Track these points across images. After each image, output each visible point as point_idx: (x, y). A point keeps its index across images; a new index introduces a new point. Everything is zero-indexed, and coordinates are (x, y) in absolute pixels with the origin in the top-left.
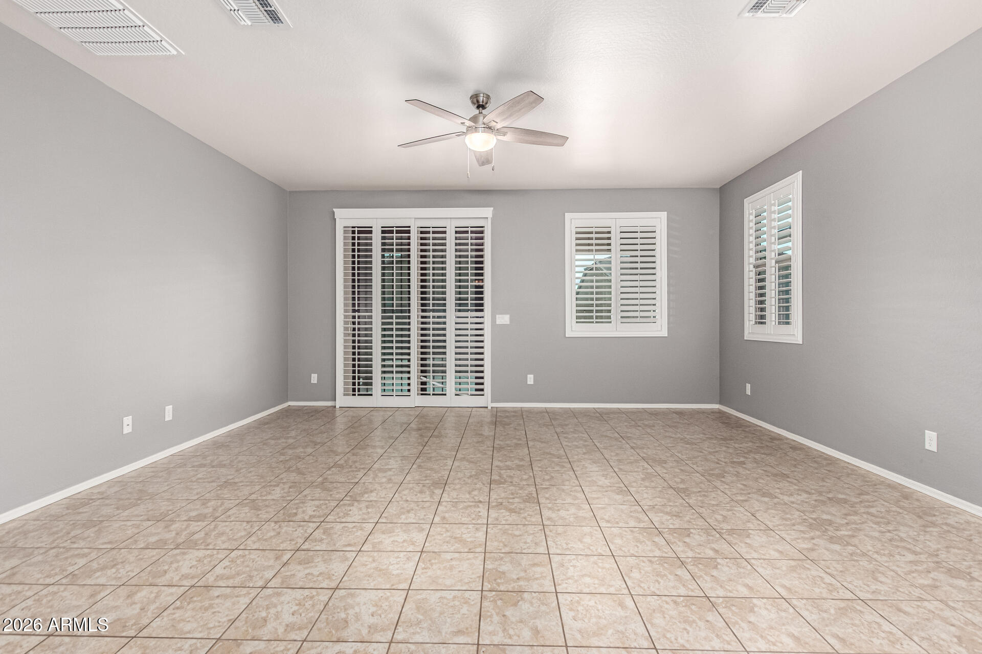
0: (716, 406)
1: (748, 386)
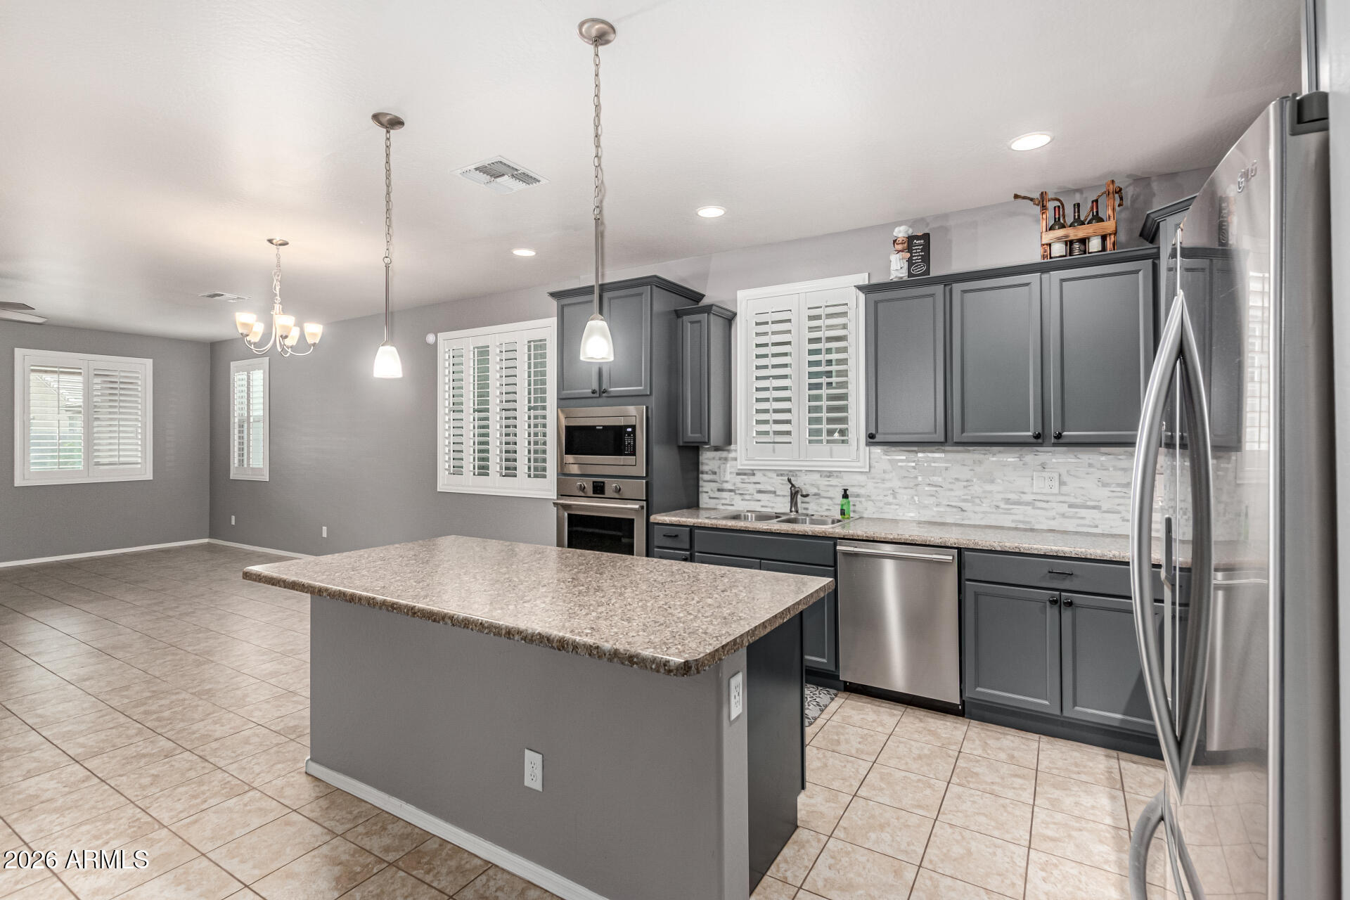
0: (206, 540)
1: (233, 518)
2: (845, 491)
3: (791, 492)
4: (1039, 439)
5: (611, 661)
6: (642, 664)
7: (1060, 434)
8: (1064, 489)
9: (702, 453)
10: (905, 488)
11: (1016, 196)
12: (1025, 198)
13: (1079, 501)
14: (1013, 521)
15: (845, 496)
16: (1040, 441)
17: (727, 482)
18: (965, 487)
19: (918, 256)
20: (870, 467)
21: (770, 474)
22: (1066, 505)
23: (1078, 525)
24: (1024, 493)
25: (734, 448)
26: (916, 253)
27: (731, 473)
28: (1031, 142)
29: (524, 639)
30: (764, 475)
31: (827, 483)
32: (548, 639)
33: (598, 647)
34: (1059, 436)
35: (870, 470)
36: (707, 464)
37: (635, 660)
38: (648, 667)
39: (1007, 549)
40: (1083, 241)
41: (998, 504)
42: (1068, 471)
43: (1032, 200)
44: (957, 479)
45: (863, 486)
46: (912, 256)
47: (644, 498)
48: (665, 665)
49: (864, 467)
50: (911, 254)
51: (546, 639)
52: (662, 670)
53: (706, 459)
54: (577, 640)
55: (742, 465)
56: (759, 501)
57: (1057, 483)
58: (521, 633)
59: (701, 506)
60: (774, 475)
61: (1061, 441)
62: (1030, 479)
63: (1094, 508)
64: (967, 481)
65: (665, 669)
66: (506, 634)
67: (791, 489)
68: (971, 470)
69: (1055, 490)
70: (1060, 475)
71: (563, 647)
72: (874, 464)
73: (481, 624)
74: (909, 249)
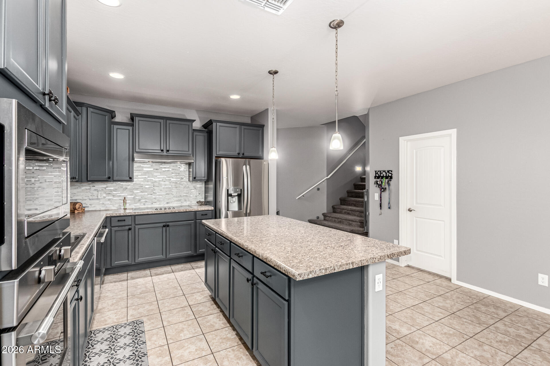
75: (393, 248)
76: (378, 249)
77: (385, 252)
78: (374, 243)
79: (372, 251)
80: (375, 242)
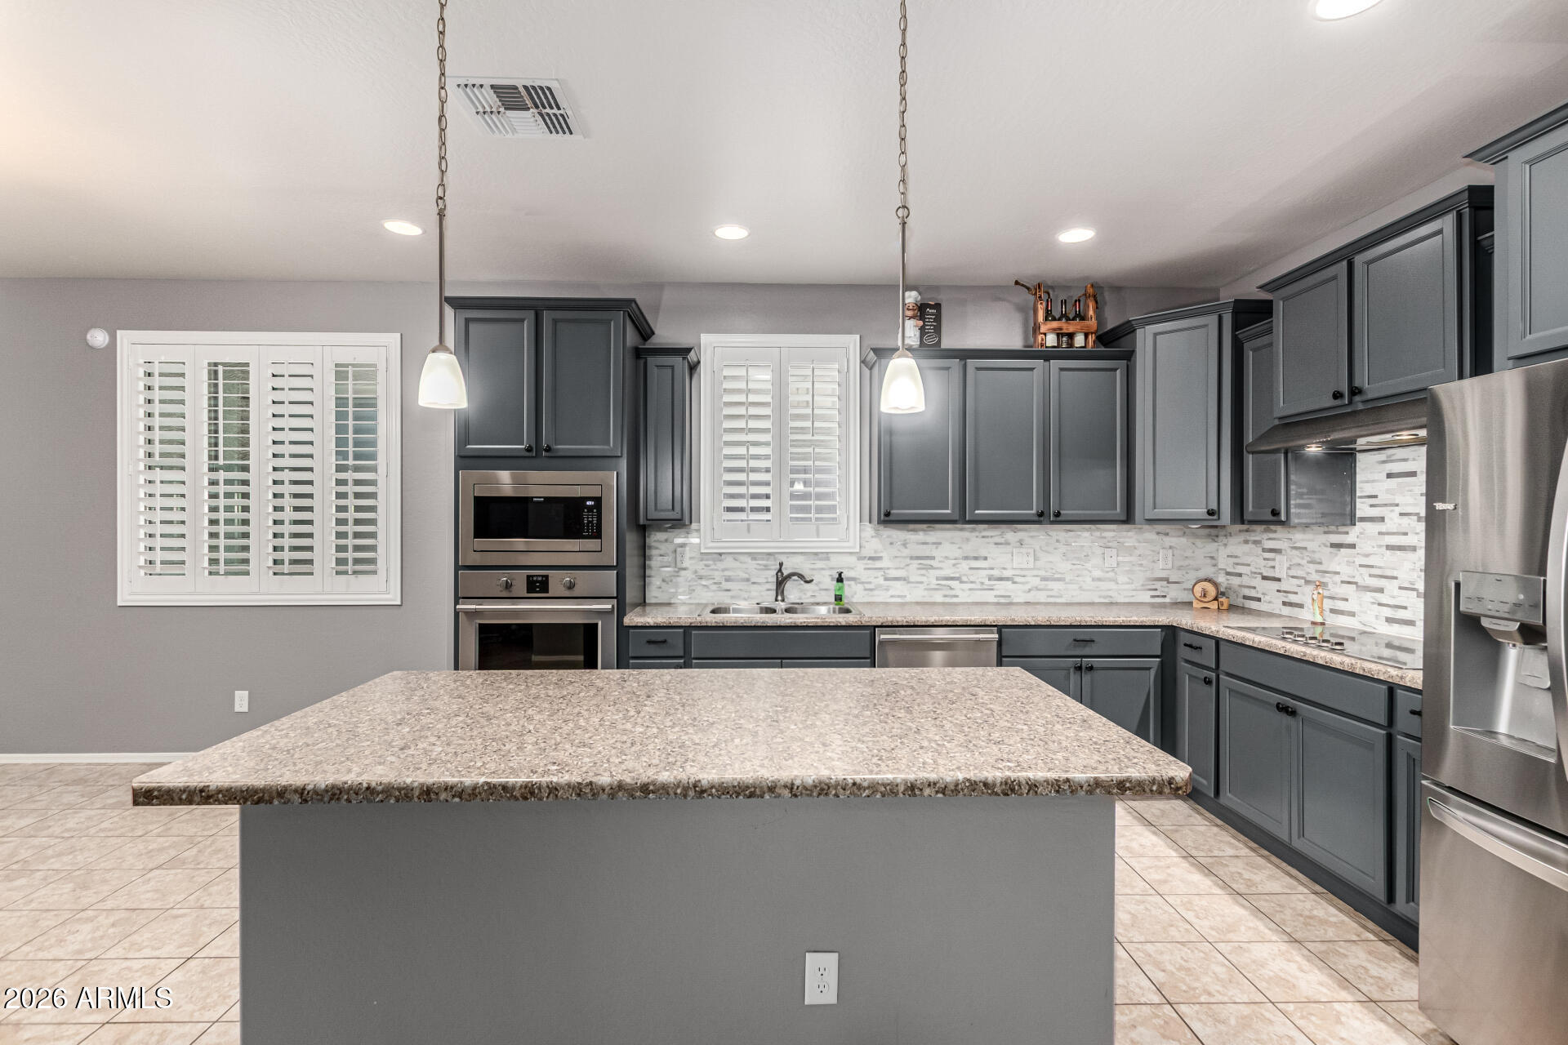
2: (840, 574)
3: (777, 578)
4: (1041, 518)
5: (1091, 794)
6: (1137, 788)
7: (1059, 512)
8: (1038, 564)
9: (650, 535)
10: (896, 569)
11: (1017, 283)
12: (1023, 285)
13: (1048, 574)
14: (995, 596)
15: (840, 580)
16: (1042, 519)
17: (685, 569)
18: (954, 565)
19: (931, 326)
20: (860, 547)
21: (742, 558)
22: (1039, 579)
23: (1048, 597)
24: (1004, 569)
25: (696, 528)
26: (929, 322)
27: (691, 558)
28: (1076, 236)
29: (943, 791)
30: (735, 560)
31: (813, 566)
32: (986, 784)
33: (1068, 780)
34: (1058, 514)
35: (860, 550)
36: (657, 548)
37: (1128, 785)
38: (1147, 790)
39: (1040, 623)
40: (1071, 336)
41: (983, 580)
42: (1041, 547)
43: (1028, 288)
44: (947, 558)
45: (852, 568)
46: (924, 325)
47: (615, 595)
48: (1170, 783)
49: (854, 547)
50: (924, 322)
51: (981, 784)
52: (1167, 790)
53: (655, 541)
54: (1032, 777)
55: (706, 548)
56: (729, 590)
57: (1033, 558)
58: (935, 784)
59: (647, 601)
60: (748, 559)
61: (1059, 519)
62: (1010, 556)
63: (1059, 580)
64: (955, 559)
65: (1171, 788)
66: (905, 790)
67: (777, 574)
68: (959, 548)
69: (1031, 565)
70: (1034, 551)
71: (1013, 790)
72: (864, 543)
73: (854, 784)
74: (922, 318)
75: (210, 764)
76: (267, 746)
77: (241, 744)
78: (295, 764)
79: (287, 736)
80: (292, 768)
